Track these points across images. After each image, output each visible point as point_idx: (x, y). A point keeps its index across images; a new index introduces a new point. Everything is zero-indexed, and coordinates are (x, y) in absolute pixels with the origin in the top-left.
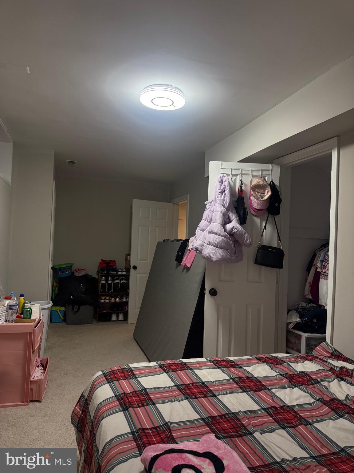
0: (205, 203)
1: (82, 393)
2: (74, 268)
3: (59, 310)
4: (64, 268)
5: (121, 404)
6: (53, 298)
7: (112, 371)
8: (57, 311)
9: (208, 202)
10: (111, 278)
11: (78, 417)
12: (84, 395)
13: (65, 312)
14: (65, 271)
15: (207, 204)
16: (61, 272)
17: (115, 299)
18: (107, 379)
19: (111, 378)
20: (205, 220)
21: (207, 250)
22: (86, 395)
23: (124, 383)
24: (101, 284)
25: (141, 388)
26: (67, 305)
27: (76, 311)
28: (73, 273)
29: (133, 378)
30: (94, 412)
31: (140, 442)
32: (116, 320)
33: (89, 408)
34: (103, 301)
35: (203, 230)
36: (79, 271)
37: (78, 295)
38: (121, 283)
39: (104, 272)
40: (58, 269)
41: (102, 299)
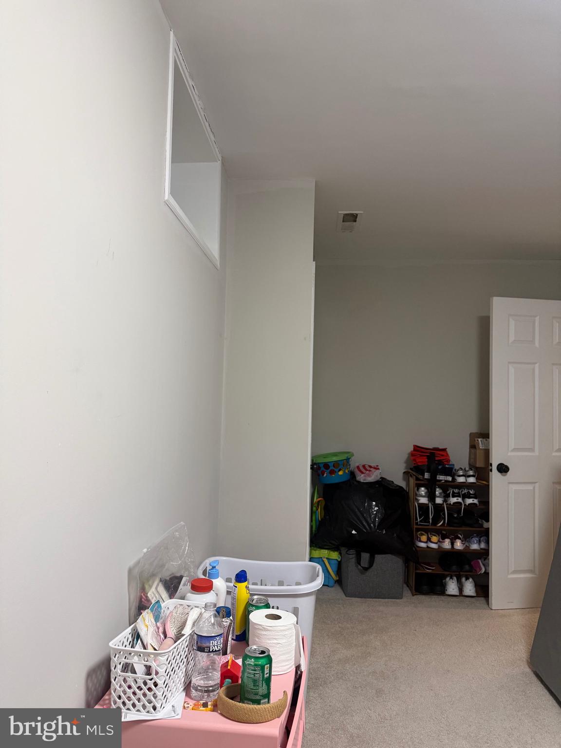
2: (354, 463)
3: (327, 558)
4: (336, 464)
6: (314, 529)
8: (323, 561)
10: (441, 491)
13: (340, 564)
14: (336, 470)
16: (329, 470)
17: (452, 544)
24: (418, 504)
26: (344, 550)
27: (366, 566)
28: (352, 474)
32: (458, 594)
34: (423, 545)
36: (367, 470)
37: (367, 527)
38: (465, 505)
39: (423, 475)
40: (322, 466)
41: (421, 541)
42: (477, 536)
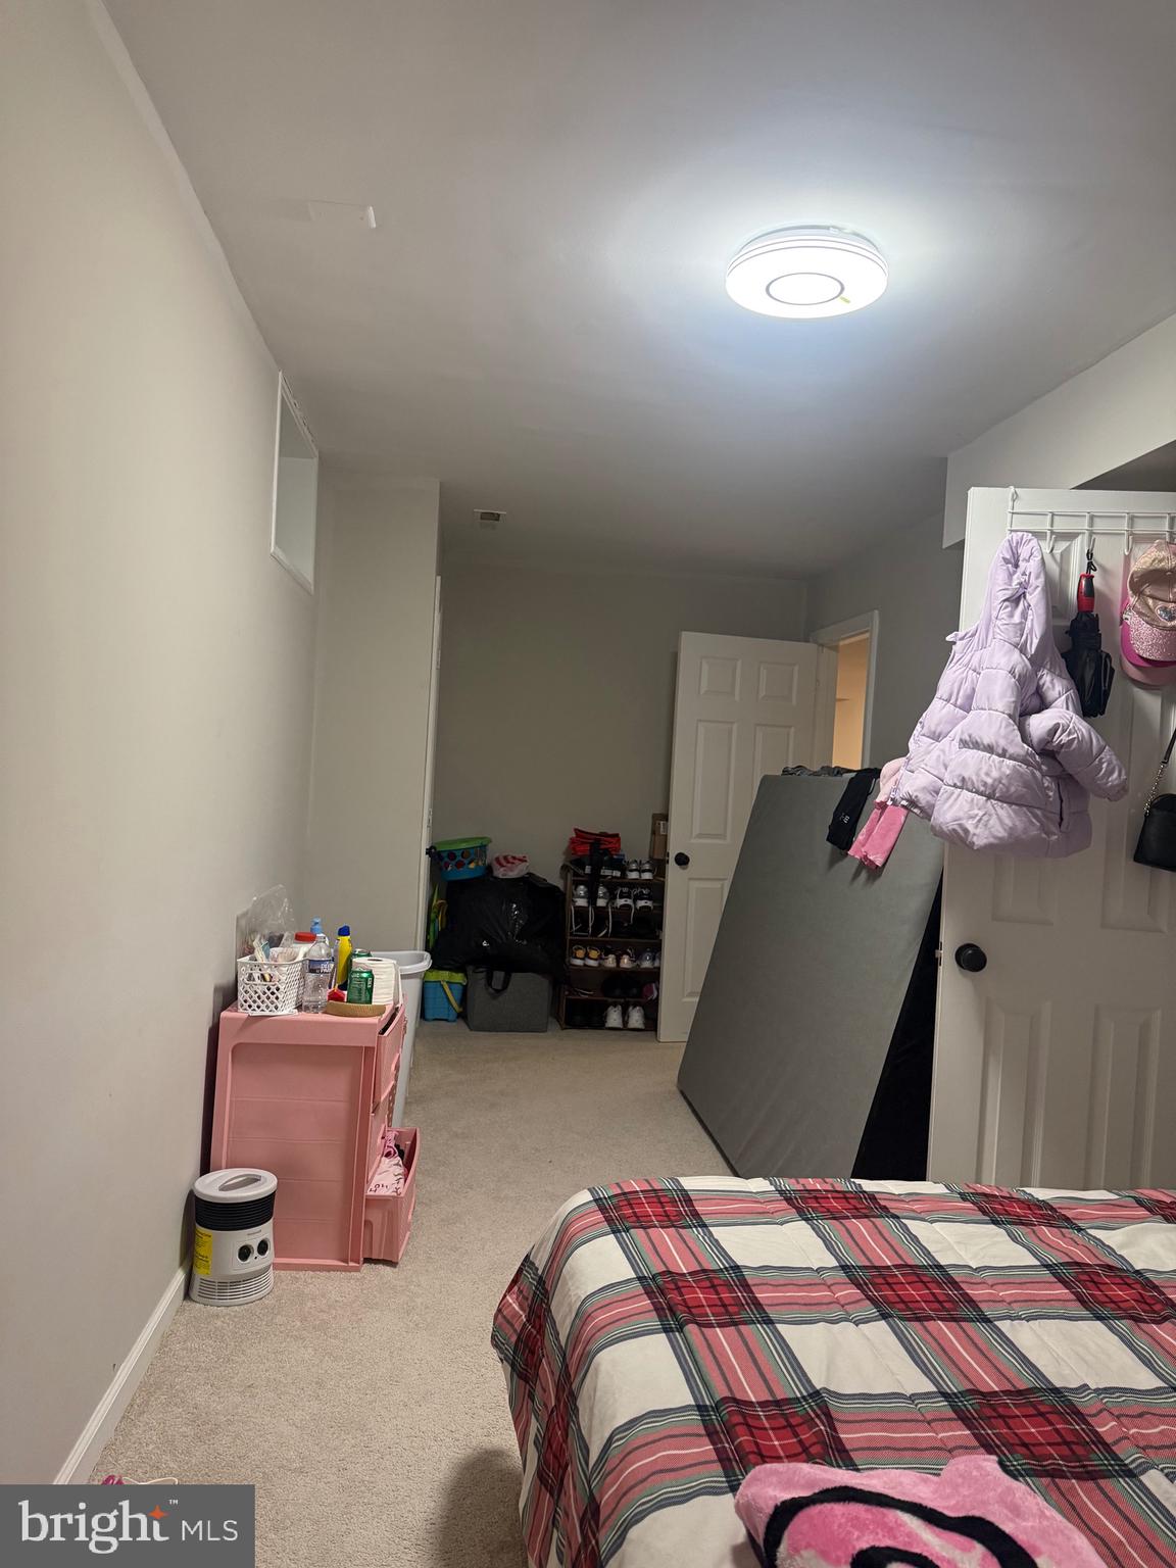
0: (949, 638)
1: (527, 1257)
2: (493, 853)
3: (447, 982)
4: (465, 853)
5: (658, 1309)
6: (431, 944)
7: (624, 1194)
8: (442, 986)
9: (961, 633)
10: (605, 890)
11: (515, 1331)
12: (533, 1264)
13: (465, 989)
14: (466, 861)
15: (954, 643)
16: (454, 862)
17: (618, 960)
18: (609, 1220)
19: (622, 1218)
20: (948, 701)
21: (951, 806)
22: (540, 1262)
23: (666, 1237)
24: (575, 907)
25: (723, 1264)
26: (470, 969)
27: (500, 988)
28: (489, 869)
29: (695, 1227)
30: (568, 1322)
31: (727, 1445)
32: (621, 1026)
33: (553, 1308)
34: (578, 962)
35: (936, 737)
36: (508, 862)
37: (504, 937)
38: (636, 909)
39: (584, 870)
40: (445, 855)
41: (576, 958)
42: (651, 952)
